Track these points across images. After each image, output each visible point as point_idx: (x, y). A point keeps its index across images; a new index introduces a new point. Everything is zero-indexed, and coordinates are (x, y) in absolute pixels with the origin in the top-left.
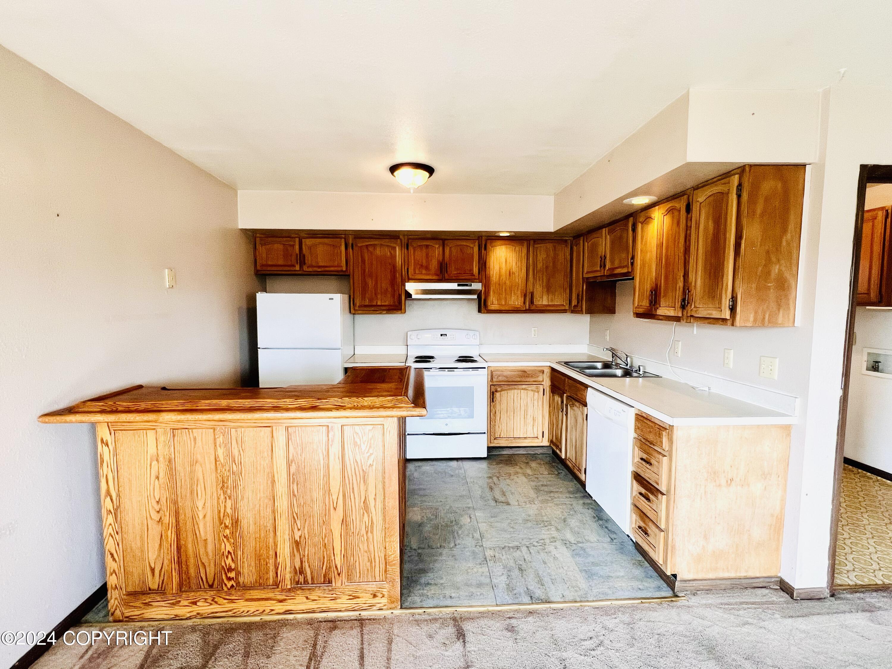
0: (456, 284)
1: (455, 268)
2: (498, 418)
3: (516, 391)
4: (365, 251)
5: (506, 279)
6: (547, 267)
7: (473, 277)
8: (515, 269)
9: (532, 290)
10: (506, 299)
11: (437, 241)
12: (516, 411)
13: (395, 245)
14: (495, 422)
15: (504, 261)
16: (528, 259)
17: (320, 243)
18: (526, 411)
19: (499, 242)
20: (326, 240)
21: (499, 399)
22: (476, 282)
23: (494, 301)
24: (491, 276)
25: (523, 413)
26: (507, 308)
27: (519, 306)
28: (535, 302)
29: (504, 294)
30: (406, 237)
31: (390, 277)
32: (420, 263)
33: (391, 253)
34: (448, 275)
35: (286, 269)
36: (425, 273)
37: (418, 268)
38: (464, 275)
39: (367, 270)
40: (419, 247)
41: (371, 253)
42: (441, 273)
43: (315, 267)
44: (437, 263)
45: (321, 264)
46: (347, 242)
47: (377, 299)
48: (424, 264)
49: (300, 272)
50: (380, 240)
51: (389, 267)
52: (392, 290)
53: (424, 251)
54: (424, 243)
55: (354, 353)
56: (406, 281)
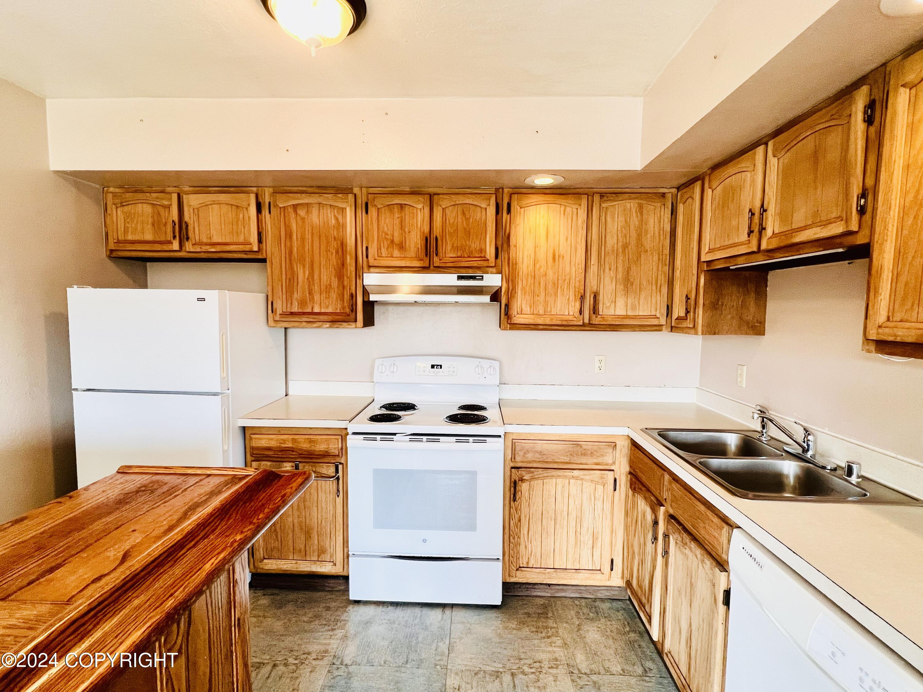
0: (455, 276)
1: (453, 246)
2: (524, 530)
3: (559, 481)
4: (293, 215)
5: (547, 268)
6: (625, 246)
7: (485, 264)
8: (564, 249)
9: (595, 287)
10: (546, 302)
11: (421, 198)
12: (559, 518)
13: (343, 205)
14: (519, 537)
15: (543, 232)
16: (588, 228)
17: (214, 203)
18: (579, 520)
19: (534, 199)
20: (223, 197)
21: (527, 495)
22: (492, 273)
23: (524, 307)
24: (520, 261)
25: (572, 523)
26: (548, 322)
27: (570, 318)
28: (601, 310)
29: (543, 294)
30: (364, 190)
31: (335, 263)
32: (389, 237)
33: (337, 219)
34: (440, 260)
35: (158, 247)
36: (398, 255)
37: (386, 246)
38: (469, 259)
39: (295, 250)
40: (386, 208)
41: (303, 219)
42: (426, 255)
43: (206, 244)
44: (419, 237)
45: (216, 239)
46: (260, 200)
47: (313, 303)
48: (397, 240)
49: (182, 254)
50: (317, 195)
51: (334, 244)
52: (339, 284)
53: (397, 215)
54: (397, 200)
55: (287, 394)
56: (366, 270)
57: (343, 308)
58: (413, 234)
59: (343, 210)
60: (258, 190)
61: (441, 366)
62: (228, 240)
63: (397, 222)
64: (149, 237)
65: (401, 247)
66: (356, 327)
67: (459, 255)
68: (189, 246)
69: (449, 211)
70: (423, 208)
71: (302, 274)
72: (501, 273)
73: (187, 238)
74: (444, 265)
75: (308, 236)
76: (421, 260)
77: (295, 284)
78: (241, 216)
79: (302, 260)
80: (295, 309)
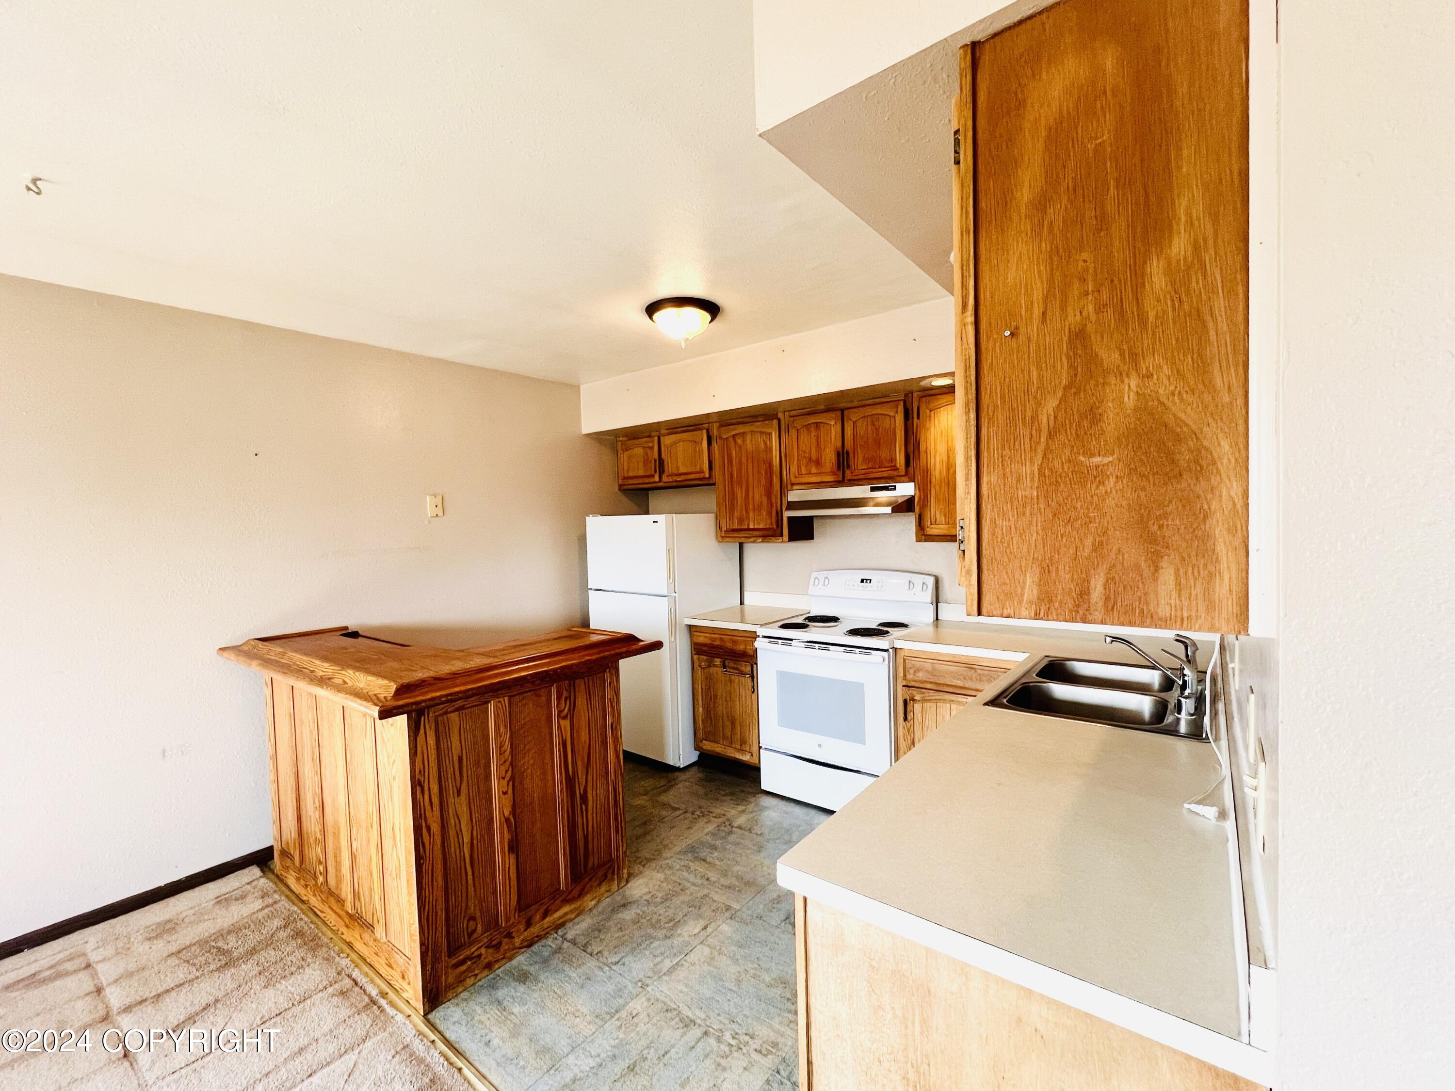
0: (868, 487)
1: (864, 458)
3: (954, 706)
4: (733, 444)
7: (895, 473)
11: (833, 414)
13: (770, 431)
17: (680, 441)
19: (944, 399)
20: (685, 436)
21: (919, 716)
22: (903, 482)
23: (938, 517)
24: (932, 464)
30: (787, 414)
32: (807, 455)
33: (765, 444)
34: (852, 473)
35: (647, 480)
36: (816, 472)
37: (805, 463)
38: (880, 470)
39: (735, 474)
40: (804, 428)
41: (740, 447)
42: (839, 469)
43: (675, 475)
44: (833, 453)
45: (682, 470)
46: (711, 434)
47: (749, 520)
48: (814, 457)
49: (661, 484)
50: (750, 425)
51: (763, 466)
52: (768, 503)
53: (813, 434)
54: (813, 420)
55: (742, 603)
56: (789, 487)
57: (772, 524)
58: (828, 451)
59: (770, 434)
60: (709, 429)
61: (870, 580)
62: (689, 470)
63: (814, 440)
64: (641, 473)
65: (818, 463)
66: (782, 542)
67: (870, 466)
68: (665, 478)
69: (859, 424)
70: (836, 423)
71: (740, 494)
72: (914, 481)
73: (664, 471)
74: (856, 478)
75: (744, 459)
76: (835, 475)
77: (735, 503)
78: (697, 449)
79: (740, 483)
80: (736, 526)
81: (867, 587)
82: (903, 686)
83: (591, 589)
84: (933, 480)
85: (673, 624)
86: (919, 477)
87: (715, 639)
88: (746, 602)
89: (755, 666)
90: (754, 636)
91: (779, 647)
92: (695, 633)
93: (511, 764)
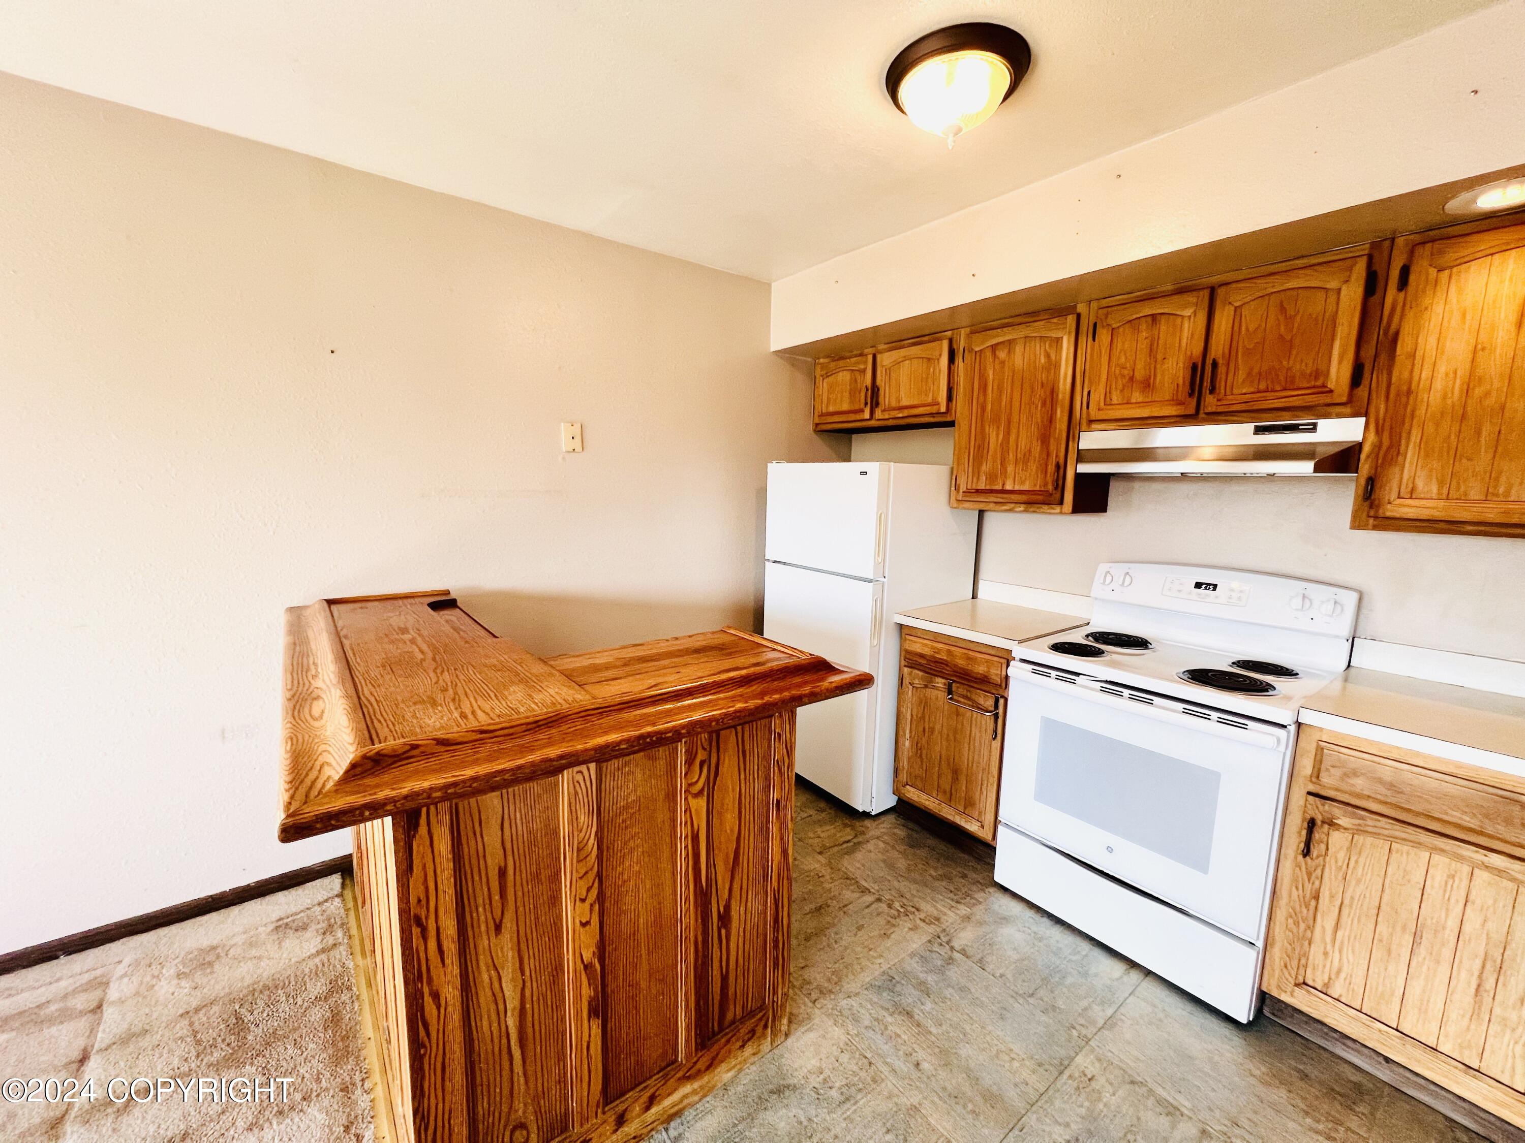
0: (1251, 426)
1: (1249, 374)
2: (1326, 921)
3: (1439, 859)
4: (990, 360)
7: (1323, 399)
10: (1494, 473)
11: (1191, 298)
12: (1428, 936)
13: (1059, 334)
14: (1311, 930)
17: (906, 358)
20: (915, 350)
21: (1341, 856)
22: (1339, 416)
29: (1485, 456)
30: (1094, 305)
31: (1039, 420)
32: (1126, 372)
33: (1048, 356)
34: (1218, 400)
35: (852, 417)
36: (1140, 400)
37: (1120, 387)
38: (1285, 394)
39: (989, 407)
40: (1127, 325)
41: (1003, 363)
42: (1191, 395)
43: (894, 409)
44: (1181, 365)
45: (905, 402)
46: (955, 346)
47: (1006, 477)
48: (1138, 375)
49: (873, 423)
50: (1023, 326)
51: (1040, 392)
52: (1042, 451)
53: (1144, 335)
54: (1148, 309)
55: (974, 596)
56: (1084, 427)
57: (1046, 485)
58: (1171, 362)
59: (1058, 340)
60: (953, 334)
61: (1215, 587)
62: (916, 402)
63: (1143, 345)
64: (845, 407)
65: (1147, 385)
66: (1061, 513)
67: (1262, 386)
68: (878, 414)
69: (1245, 312)
70: (1195, 313)
71: (994, 438)
72: (1366, 415)
73: (877, 404)
74: (1225, 409)
75: (1007, 385)
76: (1181, 403)
77: (985, 451)
78: (932, 370)
80: (982, 486)
81: (1208, 595)
82: (1309, 793)
83: (768, 560)
84: (1421, 411)
85: (877, 623)
86: (1380, 406)
87: (938, 651)
88: (980, 594)
89: (1001, 701)
90: (1006, 657)
91: (1051, 683)
92: (908, 637)
93: (599, 875)
